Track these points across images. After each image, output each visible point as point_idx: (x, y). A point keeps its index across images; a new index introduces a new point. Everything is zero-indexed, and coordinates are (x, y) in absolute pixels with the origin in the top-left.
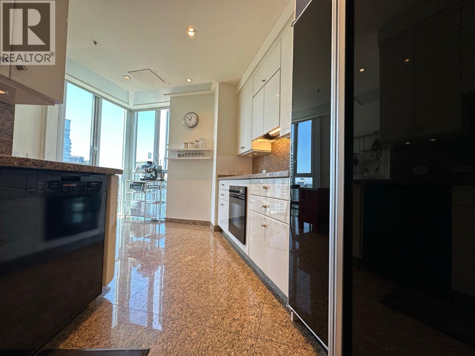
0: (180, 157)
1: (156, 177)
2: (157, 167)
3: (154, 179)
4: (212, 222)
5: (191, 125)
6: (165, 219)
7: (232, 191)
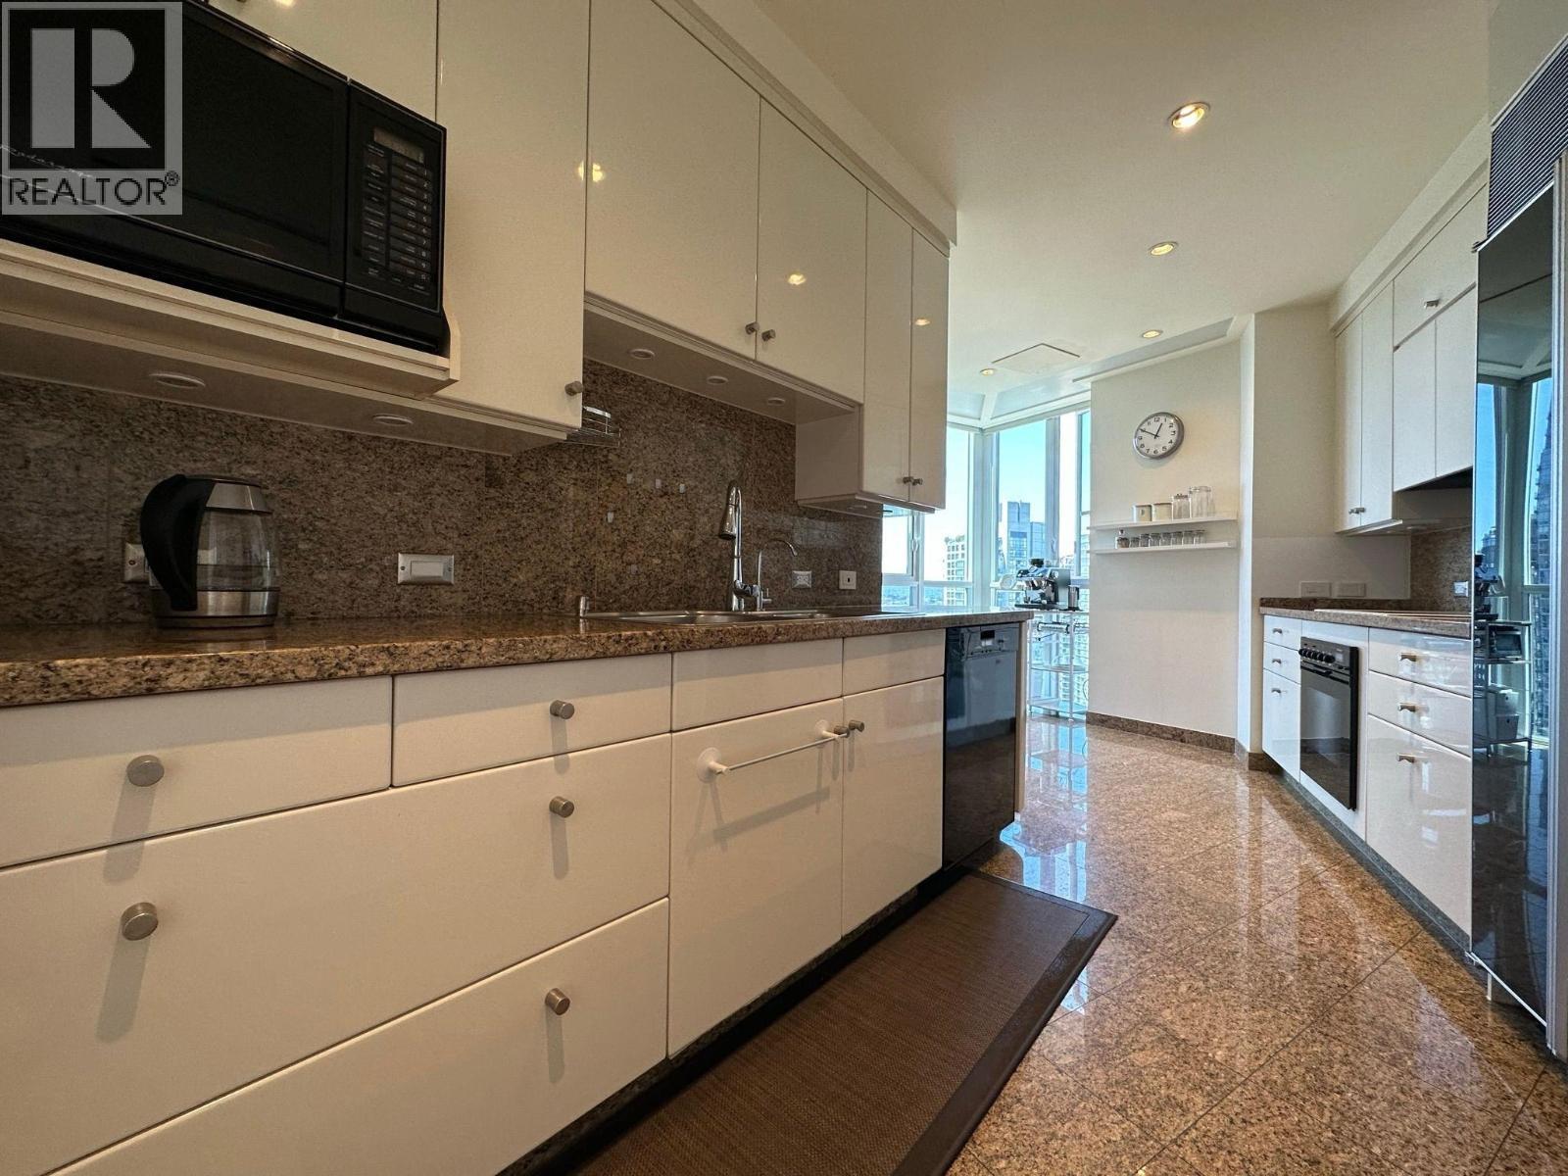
0: (1127, 546)
1: (1056, 599)
2: (1057, 575)
3: (1050, 604)
4: (1241, 742)
5: (1161, 452)
6: (1087, 714)
7: (1310, 653)
